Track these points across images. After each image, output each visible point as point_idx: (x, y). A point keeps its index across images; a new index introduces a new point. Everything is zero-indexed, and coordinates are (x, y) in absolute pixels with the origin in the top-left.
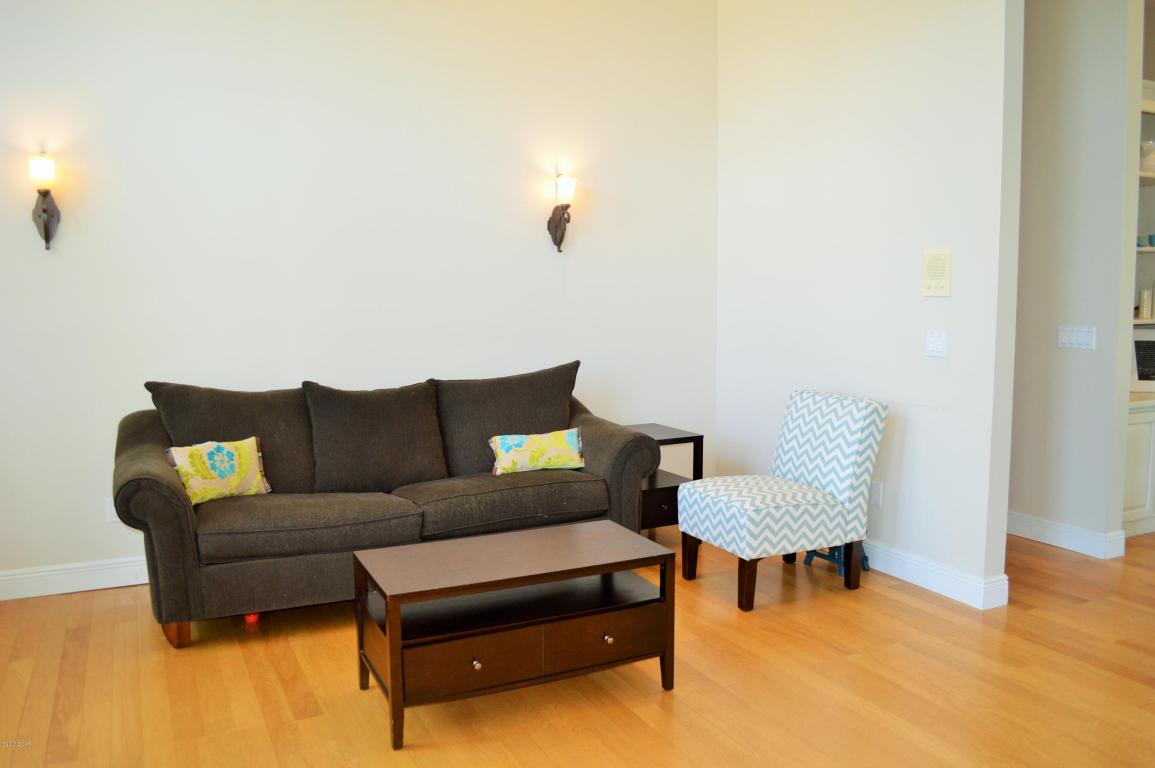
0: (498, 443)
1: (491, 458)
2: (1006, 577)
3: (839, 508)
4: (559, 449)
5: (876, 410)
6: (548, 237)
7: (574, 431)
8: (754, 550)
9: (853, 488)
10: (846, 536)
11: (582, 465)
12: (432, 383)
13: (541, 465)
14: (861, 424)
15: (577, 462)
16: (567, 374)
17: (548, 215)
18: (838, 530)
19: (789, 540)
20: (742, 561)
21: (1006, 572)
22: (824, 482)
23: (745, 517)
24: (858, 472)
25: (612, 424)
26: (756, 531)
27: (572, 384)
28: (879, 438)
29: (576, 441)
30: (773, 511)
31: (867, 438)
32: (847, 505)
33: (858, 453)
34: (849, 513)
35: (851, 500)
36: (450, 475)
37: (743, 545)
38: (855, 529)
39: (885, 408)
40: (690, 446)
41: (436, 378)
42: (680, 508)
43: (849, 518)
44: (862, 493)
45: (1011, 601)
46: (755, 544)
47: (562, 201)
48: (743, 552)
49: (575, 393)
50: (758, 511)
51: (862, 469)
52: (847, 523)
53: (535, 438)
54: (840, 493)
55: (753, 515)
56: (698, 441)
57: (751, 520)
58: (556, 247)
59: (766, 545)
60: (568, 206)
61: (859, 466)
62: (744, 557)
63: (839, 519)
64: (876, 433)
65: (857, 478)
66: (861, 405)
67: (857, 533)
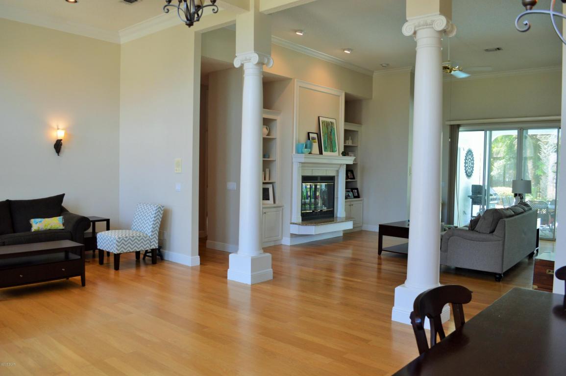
0: (33, 221)
1: (30, 226)
2: (199, 257)
3: (148, 238)
4: (55, 223)
5: (160, 207)
6: (54, 150)
7: (61, 217)
8: (118, 250)
9: (152, 231)
10: (151, 246)
11: (64, 228)
12: (8, 201)
13: (49, 227)
14: (155, 212)
15: (62, 227)
16: (61, 197)
17: (55, 142)
18: (148, 245)
19: (130, 248)
20: (115, 254)
21: (199, 255)
22: (144, 230)
23: (115, 241)
24: (154, 227)
25: (75, 215)
26: (119, 244)
27: (61, 201)
28: (161, 216)
29: (62, 221)
30: (125, 238)
31: (157, 216)
32: (151, 237)
33: (154, 221)
34: (151, 239)
35: (152, 235)
36: (14, 232)
37: (115, 249)
38: (154, 244)
39: (163, 207)
40: (105, 222)
41: (10, 199)
42: (98, 241)
43: (152, 241)
44: (157, 230)
45: (201, 264)
46: (119, 249)
47: (60, 138)
48: (115, 251)
49: (63, 204)
50: (119, 238)
51: (155, 226)
52: (151, 243)
53: (47, 220)
54: (149, 233)
55: (118, 240)
56: (108, 221)
57: (117, 241)
58: (57, 154)
59: (122, 249)
60: (61, 140)
61: (154, 225)
62: (115, 253)
63: (148, 241)
64: (160, 214)
65: (154, 228)
66: (155, 206)
67: (155, 246)
